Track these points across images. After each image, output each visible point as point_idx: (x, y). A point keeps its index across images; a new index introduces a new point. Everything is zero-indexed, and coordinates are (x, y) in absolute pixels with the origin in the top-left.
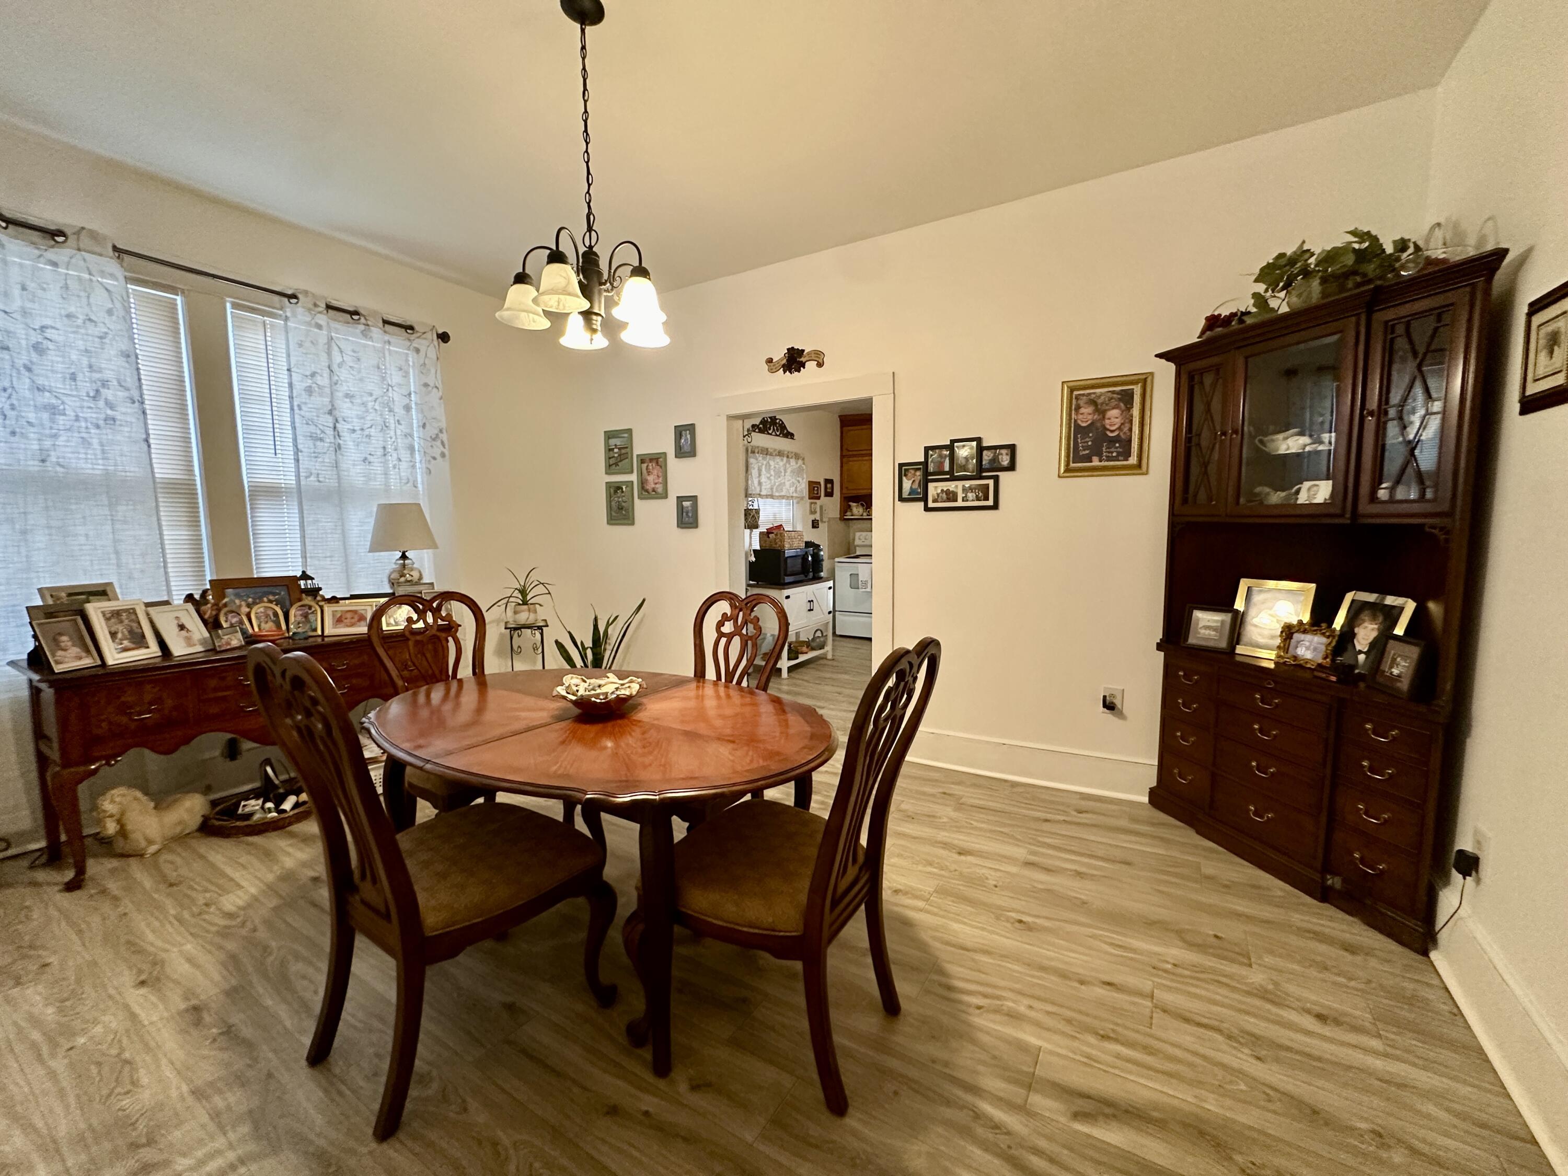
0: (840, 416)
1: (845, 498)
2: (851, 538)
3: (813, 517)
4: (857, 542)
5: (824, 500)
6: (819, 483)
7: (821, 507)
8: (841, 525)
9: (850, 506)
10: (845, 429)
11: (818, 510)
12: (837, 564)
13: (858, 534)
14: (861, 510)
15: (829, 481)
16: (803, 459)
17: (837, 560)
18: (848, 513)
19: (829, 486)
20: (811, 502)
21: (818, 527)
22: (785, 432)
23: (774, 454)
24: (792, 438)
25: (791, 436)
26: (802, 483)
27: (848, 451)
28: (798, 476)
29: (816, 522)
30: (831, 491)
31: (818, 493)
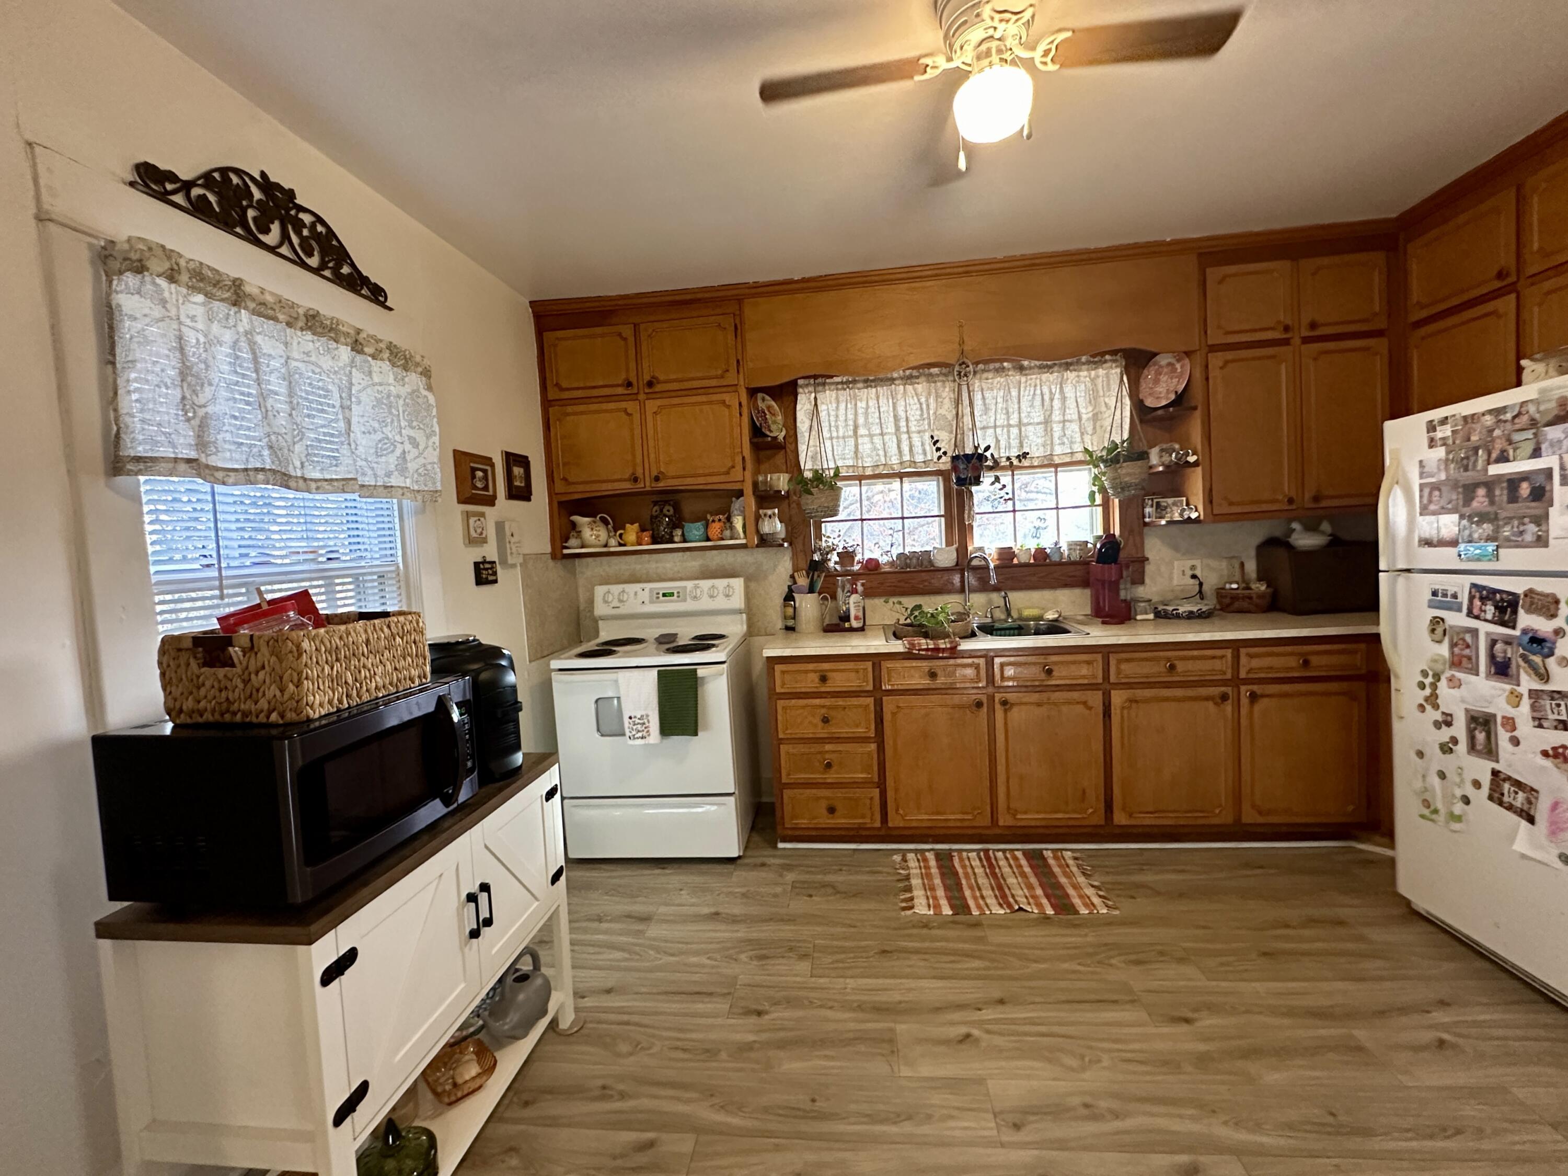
0: (532, 303)
1: (560, 503)
2: (582, 596)
3: (476, 554)
4: (600, 609)
5: (504, 506)
6: (489, 461)
7: (500, 526)
8: (554, 572)
9: (574, 525)
10: (548, 336)
11: (491, 533)
12: (556, 676)
13: (600, 591)
14: (602, 533)
15: (514, 460)
16: (426, 373)
17: (555, 664)
18: (573, 542)
19: (518, 471)
20: (468, 515)
21: (495, 581)
22: (346, 270)
23: (281, 317)
24: (383, 305)
25: (377, 295)
26: (426, 448)
27: (562, 389)
28: (415, 424)
29: (487, 569)
30: (523, 485)
31: (486, 488)
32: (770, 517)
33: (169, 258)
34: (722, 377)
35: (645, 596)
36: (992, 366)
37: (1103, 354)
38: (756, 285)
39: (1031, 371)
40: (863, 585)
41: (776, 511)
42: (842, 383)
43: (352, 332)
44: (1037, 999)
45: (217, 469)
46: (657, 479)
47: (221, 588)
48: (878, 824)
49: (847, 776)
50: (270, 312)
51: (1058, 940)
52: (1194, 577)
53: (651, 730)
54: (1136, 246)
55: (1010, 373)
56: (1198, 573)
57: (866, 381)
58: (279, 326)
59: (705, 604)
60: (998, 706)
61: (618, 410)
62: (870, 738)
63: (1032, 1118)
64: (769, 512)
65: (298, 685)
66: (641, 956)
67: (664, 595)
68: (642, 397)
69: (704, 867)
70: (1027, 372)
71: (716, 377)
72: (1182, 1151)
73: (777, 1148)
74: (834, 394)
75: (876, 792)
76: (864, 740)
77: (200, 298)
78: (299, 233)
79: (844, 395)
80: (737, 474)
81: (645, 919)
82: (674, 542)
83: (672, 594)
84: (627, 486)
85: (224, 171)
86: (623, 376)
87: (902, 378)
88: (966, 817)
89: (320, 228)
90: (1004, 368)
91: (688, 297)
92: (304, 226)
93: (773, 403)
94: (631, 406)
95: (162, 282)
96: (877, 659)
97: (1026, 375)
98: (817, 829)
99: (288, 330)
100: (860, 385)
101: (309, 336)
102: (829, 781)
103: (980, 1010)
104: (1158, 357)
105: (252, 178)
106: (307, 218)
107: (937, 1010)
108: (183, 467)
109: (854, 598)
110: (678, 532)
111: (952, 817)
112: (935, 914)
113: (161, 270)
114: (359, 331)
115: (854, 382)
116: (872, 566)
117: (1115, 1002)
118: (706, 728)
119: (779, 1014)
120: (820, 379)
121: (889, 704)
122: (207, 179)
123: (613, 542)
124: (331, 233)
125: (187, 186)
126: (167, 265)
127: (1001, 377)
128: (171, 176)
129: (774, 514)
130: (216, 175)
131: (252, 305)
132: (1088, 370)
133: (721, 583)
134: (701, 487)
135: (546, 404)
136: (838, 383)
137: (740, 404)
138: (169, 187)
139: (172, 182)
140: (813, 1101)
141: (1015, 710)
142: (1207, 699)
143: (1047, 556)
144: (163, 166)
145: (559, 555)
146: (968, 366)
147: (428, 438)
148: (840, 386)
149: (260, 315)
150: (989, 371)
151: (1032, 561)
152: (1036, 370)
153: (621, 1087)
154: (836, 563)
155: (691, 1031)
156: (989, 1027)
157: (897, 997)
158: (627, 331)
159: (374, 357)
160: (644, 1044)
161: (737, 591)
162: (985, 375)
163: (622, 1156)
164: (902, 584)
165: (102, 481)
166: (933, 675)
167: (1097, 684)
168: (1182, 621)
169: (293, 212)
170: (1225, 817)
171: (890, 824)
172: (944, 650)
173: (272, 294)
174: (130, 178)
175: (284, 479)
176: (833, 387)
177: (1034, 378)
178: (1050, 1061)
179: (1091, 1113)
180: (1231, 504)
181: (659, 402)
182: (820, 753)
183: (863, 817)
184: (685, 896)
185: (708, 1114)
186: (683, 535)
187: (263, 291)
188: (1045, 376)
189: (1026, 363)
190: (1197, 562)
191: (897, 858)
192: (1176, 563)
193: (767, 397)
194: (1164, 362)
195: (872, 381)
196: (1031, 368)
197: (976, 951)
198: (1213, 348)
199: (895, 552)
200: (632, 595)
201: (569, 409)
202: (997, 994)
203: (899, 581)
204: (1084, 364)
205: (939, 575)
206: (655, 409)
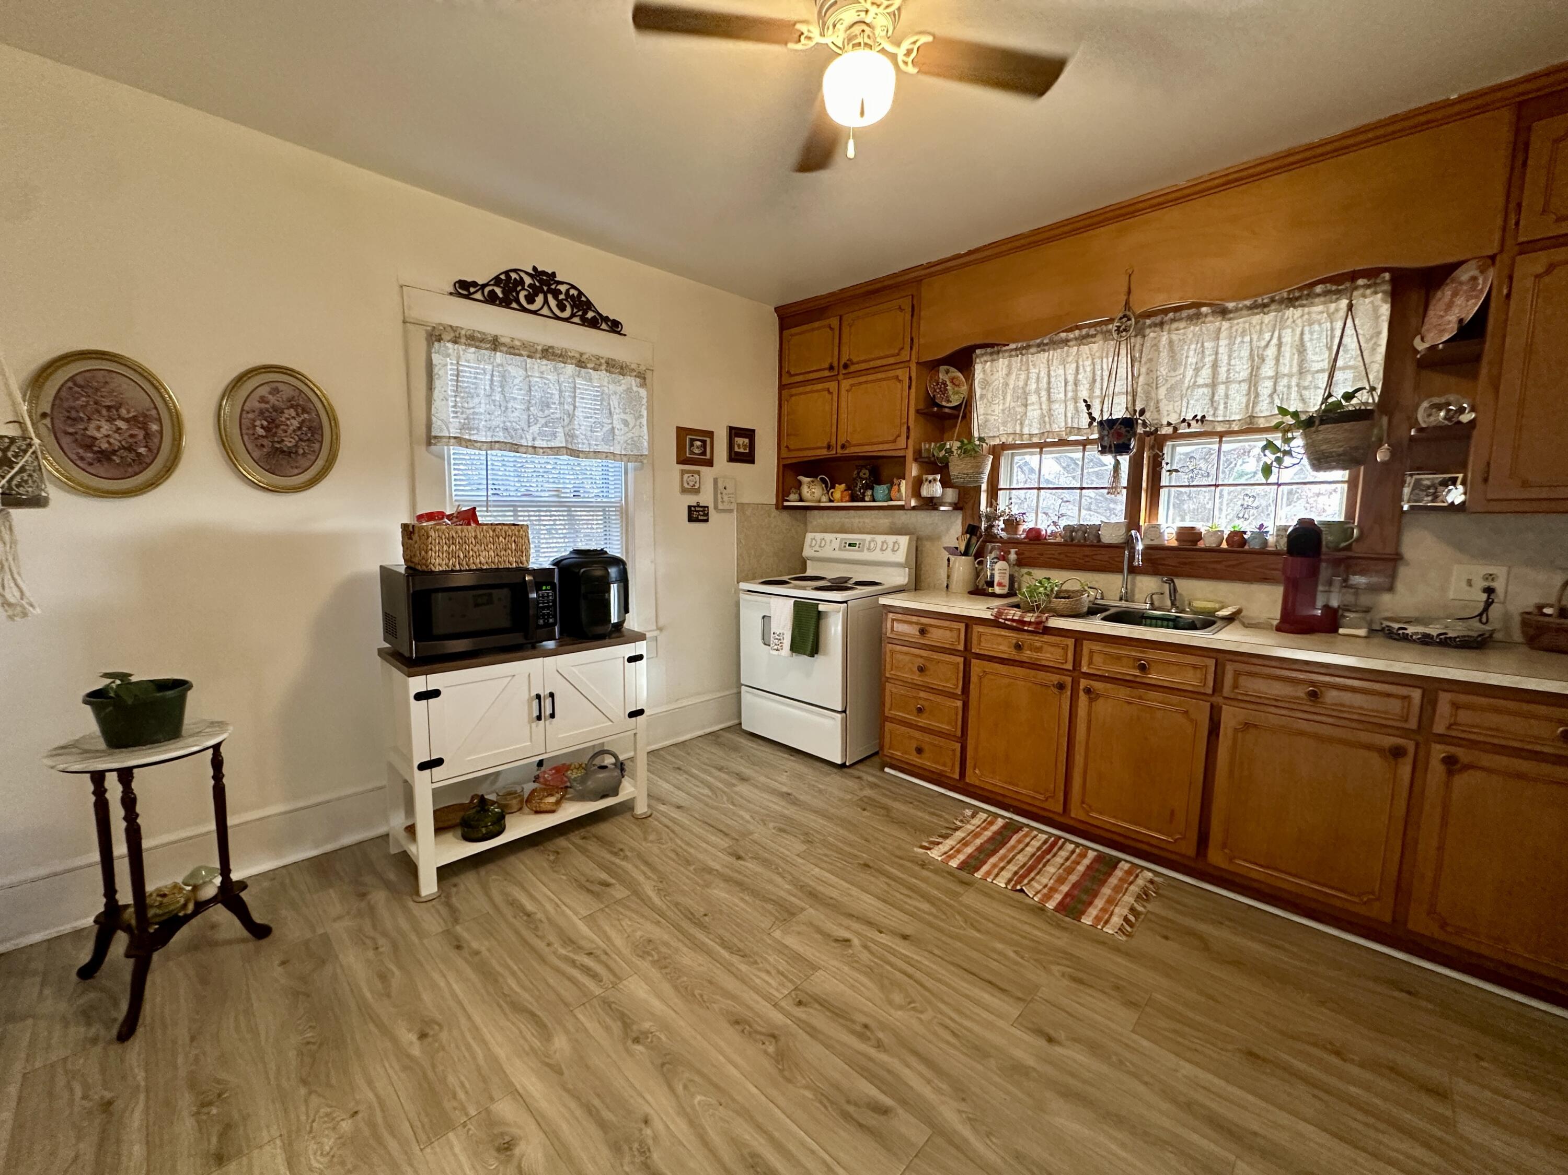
0: (778, 308)
1: (785, 466)
3: (692, 500)
4: (808, 551)
5: (723, 467)
7: (715, 481)
8: (778, 519)
9: (796, 483)
10: (786, 333)
11: (706, 486)
12: (744, 597)
13: (810, 536)
14: (817, 489)
16: (642, 377)
17: (744, 586)
18: (793, 496)
20: (683, 472)
21: (707, 521)
22: (590, 315)
23: (524, 353)
24: (619, 333)
25: (615, 327)
26: (635, 426)
27: (791, 375)
28: (628, 410)
29: (698, 511)
30: (747, 451)
31: (704, 453)
32: (930, 482)
33: (455, 331)
34: (898, 354)
35: (836, 544)
36: (1185, 313)
37: (1353, 276)
38: (931, 265)
39: (1237, 314)
40: (1016, 553)
41: (938, 477)
42: (1016, 349)
43: (577, 356)
44: (936, 951)
45: (476, 442)
46: (843, 447)
47: (487, 506)
48: (957, 776)
49: (935, 724)
50: (517, 351)
51: (1027, 928)
52: (1489, 591)
53: (784, 646)
54: (1394, 119)
55: (1207, 320)
56: (1499, 585)
57: (1039, 345)
58: (522, 359)
59: (877, 556)
60: (1081, 693)
61: (823, 390)
62: (957, 694)
63: (817, 1006)
64: (930, 477)
65: (426, 553)
66: (717, 797)
67: (850, 545)
68: (841, 377)
69: (818, 764)
70: (1231, 315)
71: (893, 356)
72: (892, 1097)
73: (658, 923)
74: (1006, 362)
75: (958, 746)
76: (952, 696)
77: (473, 350)
78: (556, 297)
79: (1016, 361)
80: (902, 442)
81: (743, 779)
82: (865, 501)
83: (854, 545)
84: (824, 453)
85: (507, 273)
86: (829, 361)
87: (1076, 339)
88: (1038, 796)
89: (572, 292)
90: (1201, 314)
91: (879, 285)
92: (561, 293)
93: (960, 375)
94: (833, 386)
95: (450, 345)
96: (969, 622)
97: (1230, 319)
98: (907, 763)
99: (529, 360)
100: (1033, 350)
101: (545, 362)
102: (920, 724)
103: (881, 932)
104: (1458, 272)
105: (527, 273)
106: (563, 288)
107: (851, 916)
108: (452, 441)
109: (1001, 565)
110: (869, 492)
111: (1024, 791)
112: (942, 861)
113: (449, 338)
114: (581, 354)
115: (1028, 347)
116: (1035, 536)
117: (1003, 990)
118: (825, 654)
119: (751, 865)
120: (993, 347)
121: (977, 667)
122: (497, 280)
123: (824, 499)
124: (581, 293)
125: (483, 286)
126: (452, 335)
127: (1196, 325)
128: (474, 284)
129: (935, 480)
130: (503, 277)
131: (505, 349)
132: (1324, 303)
133: (891, 539)
134: (875, 454)
135: (782, 387)
136: (1012, 350)
137: (910, 378)
138: (472, 290)
139: (474, 287)
140: (705, 915)
141: (1101, 701)
142: (1368, 747)
143: (1244, 542)
144: (469, 280)
145: (780, 506)
146: (1129, 319)
147: (636, 419)
148: (1013, 353)
149: (511, 354)
150: (1181, 319)
151: (1224, 545)
152: (1245, 312)
153: (629, 854)
154: (1002, 530)
155: (692, 846)
156: (870, 944)
157: (835, 894)
158: (835, 322)
159: (595, 369)
160: (663, 841)
161: (901, 547)
162: (1175, 325)
163: (592, 882)
164: (1062, 557)
165: (424, 448)
166: (1018, 647)
167: (1205, 694)
168: (1412, 645)
169: (553, 287)
170: (1382, 912)
171: (967, 780)
172: (1030, 623)
173: (519, 340)
174: (452, 290)
175: (515, 447)
176: (1007, 354)
177: (1240, 323)
178: (882, 987)
179: (864, 1032)
180: (1525, 484)
181: (851, 381)
182: (915, 698)
183: (944, 765)
184: (783, 778)
185: (649, 889)
186: (872, 495)
187: (513, 339)
188: (1256, 319)
189: (1231, 305)
190: (1500, 571)
191: (968, 812)
192: (1456, 567)
193: (952, 369)
194: (1465, 277)
195: (1046, 344)
196: (1237, 310)
197: (939, 899)
198: (1527, 248)
199: (1063, 523)
200: (828, 541)
201: (794, 391)
202: (908, 931)
203: (1060, 554)
204: (1319, 295)
205: (1103, 551)
206: (848, 387)
